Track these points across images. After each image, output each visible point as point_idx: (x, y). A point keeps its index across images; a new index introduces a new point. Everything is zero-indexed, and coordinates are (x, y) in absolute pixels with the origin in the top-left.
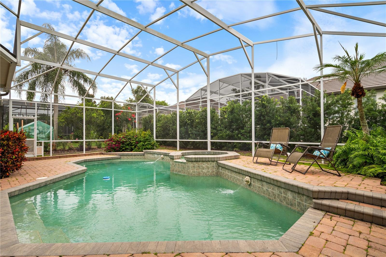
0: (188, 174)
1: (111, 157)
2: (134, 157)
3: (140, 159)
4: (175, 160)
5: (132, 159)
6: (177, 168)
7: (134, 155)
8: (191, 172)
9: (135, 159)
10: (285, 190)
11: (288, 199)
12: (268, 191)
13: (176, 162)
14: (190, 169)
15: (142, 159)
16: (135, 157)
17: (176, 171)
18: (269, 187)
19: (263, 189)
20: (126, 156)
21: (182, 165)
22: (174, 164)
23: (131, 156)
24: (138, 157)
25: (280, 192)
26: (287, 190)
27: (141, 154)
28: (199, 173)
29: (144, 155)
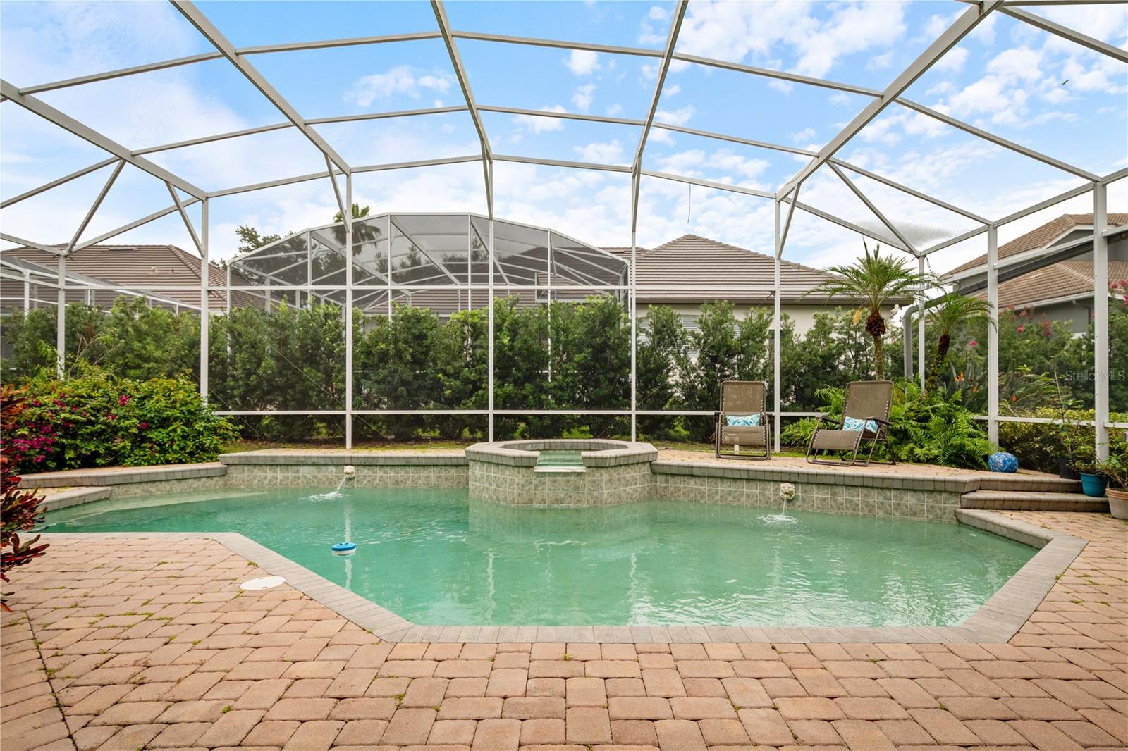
0: (595, 502)
1: (81, 496)
2: (176, 485)
3: (203, 492)
4: (538, 469)
5: (170, 494)
6: (547, 491)
7: (179, 476)
8: (605, 495)
9: (182, 492)
10: (899, 492)
11: (907, 507)
12: (851, 501)
13: (544, 474)
14: (601, 488)
15: (216, 491)
16: (184, 484)
17: (544, 501)
18: (856, 493)
19: (835, 500)
20: (140, 483)
21: (568, 482)
22: (535, 482)
23: (166, 484)
24: (196, 484)
25: (885, 498)
26: (903, 492)
27: (214, 469)
28: (620, 497)
29: (223, 474)
